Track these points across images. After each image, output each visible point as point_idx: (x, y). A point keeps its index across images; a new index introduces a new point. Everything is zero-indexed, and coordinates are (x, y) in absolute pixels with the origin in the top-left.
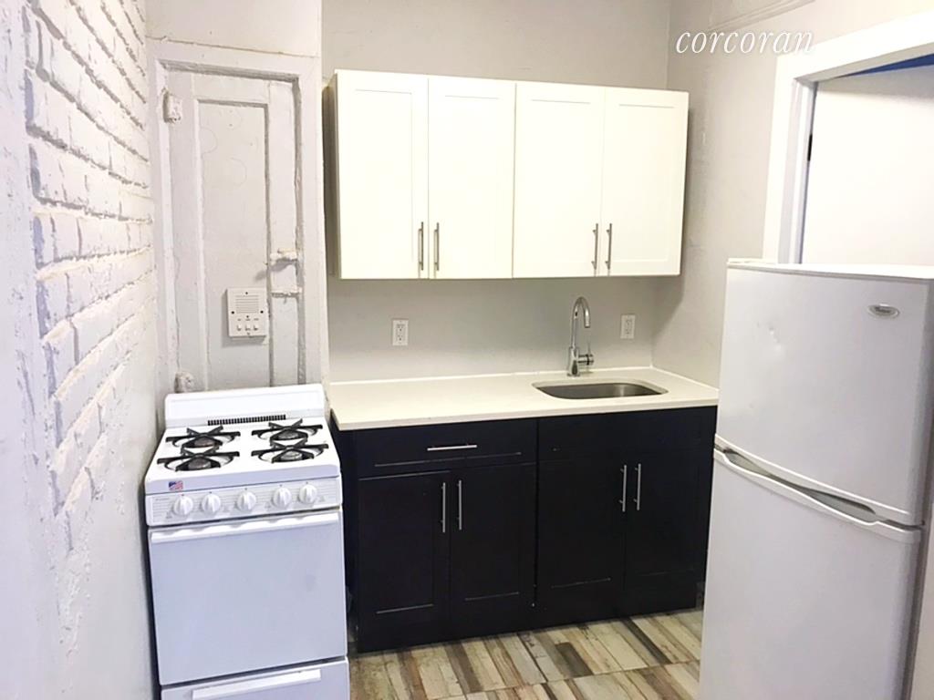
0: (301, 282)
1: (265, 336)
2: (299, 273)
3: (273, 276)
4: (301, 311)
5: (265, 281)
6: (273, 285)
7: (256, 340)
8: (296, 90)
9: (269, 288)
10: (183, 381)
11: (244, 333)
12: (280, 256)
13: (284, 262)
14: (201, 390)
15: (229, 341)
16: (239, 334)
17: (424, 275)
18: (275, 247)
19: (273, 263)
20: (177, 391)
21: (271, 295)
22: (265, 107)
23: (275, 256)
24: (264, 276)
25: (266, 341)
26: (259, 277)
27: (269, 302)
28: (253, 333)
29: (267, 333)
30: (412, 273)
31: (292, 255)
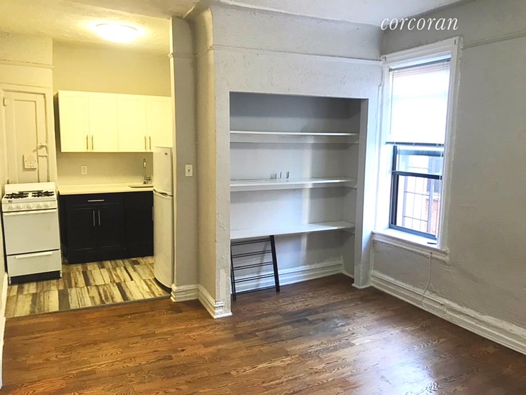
0: (47, 153)
1: (36, 169)
2: (47, 149)
3: (39, 150)
4: (48, 161)
5: (36, 152)
6: (39, 153)
7: (34, 169)
8: (45, 97)
9: (37, 154)
10: (10, 181)
11: (30, 167)
12: (40, 145)
13: (42, 147)
14: (15, 183)
15: (25, 169)
16: (28, 167)
17: (89, 151)
18: (39, 142)
19: (38, 147)
20: (8, 183)
21: (38, 156)
22: (35, 102)
23: (39, 145)
24: (36, 150)
25: (37, 170)
26: (34, 151)
27: (38, 158)
28: (33, 167)
29: (37, 167)
30: (85, 150)
31: (45, 145)
